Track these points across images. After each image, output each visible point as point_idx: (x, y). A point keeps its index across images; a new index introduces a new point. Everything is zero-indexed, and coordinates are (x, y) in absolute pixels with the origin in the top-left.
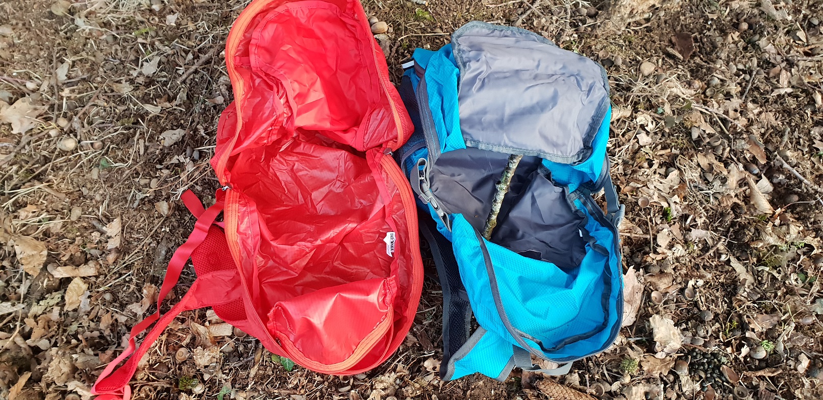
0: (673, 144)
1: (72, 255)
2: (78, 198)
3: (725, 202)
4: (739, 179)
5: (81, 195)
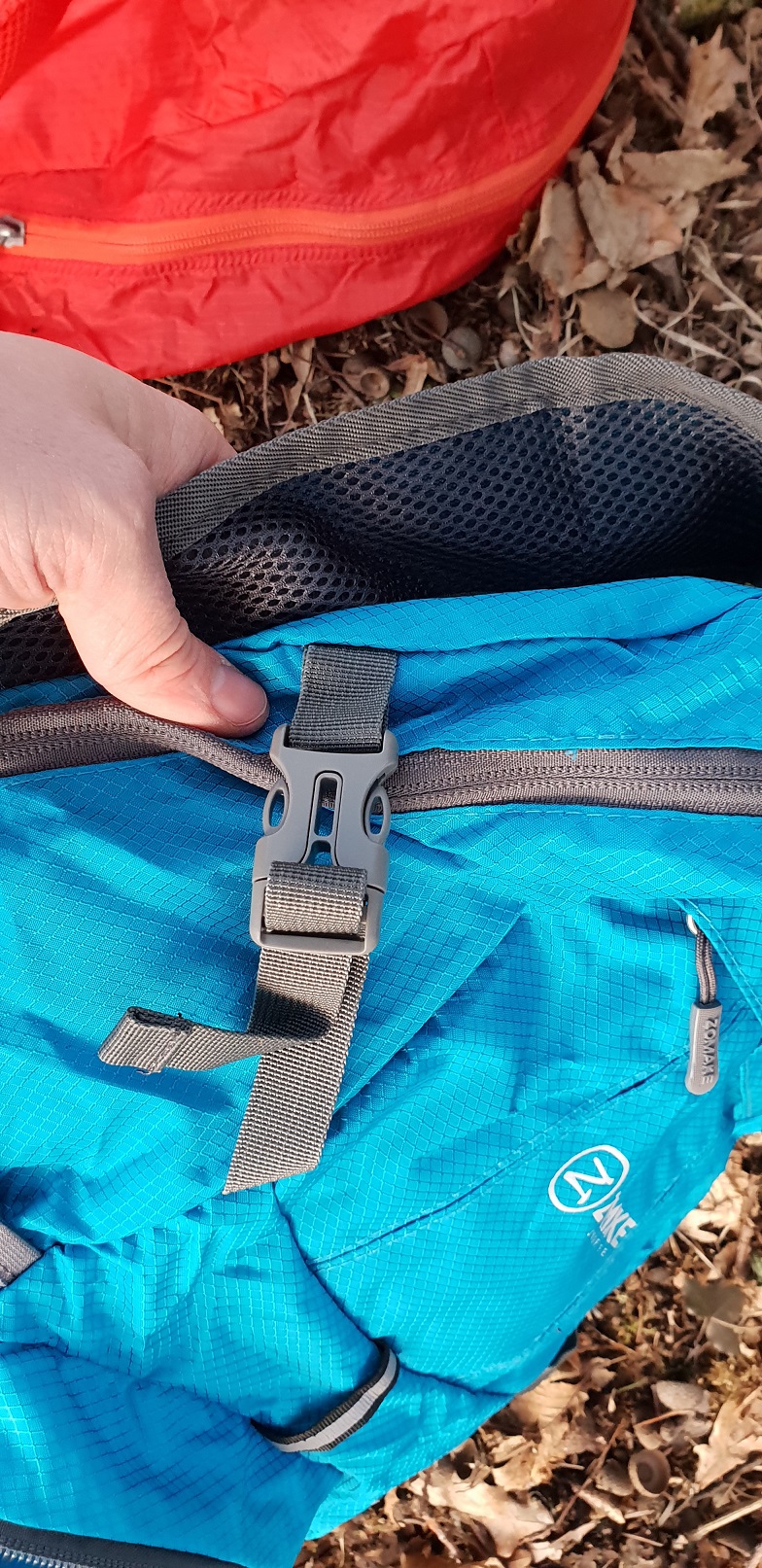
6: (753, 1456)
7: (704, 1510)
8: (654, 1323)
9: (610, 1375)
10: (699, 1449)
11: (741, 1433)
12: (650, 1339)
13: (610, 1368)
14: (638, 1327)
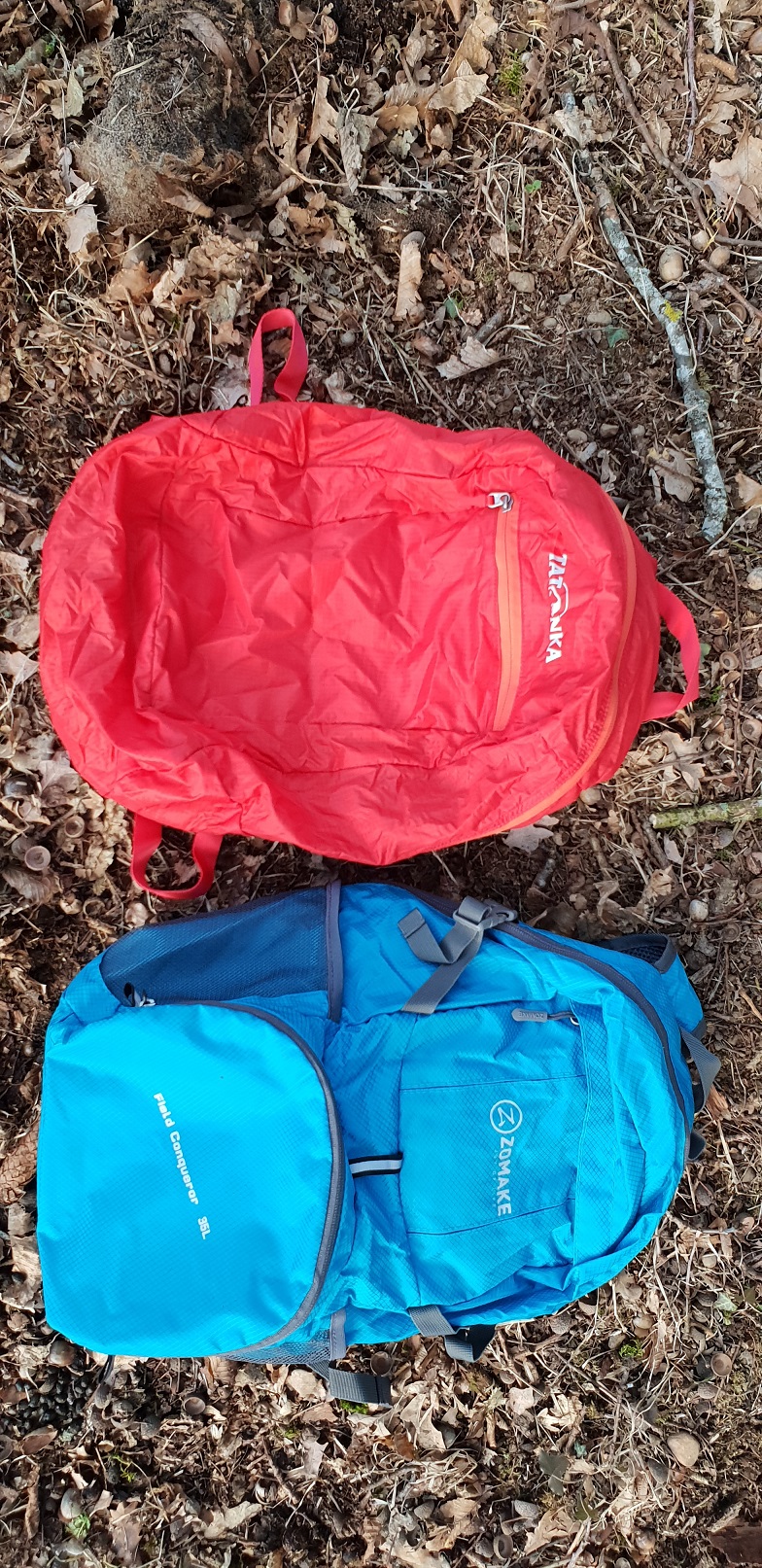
0: (506, 1456)
1: (441, 273)
2: (553, 284)
3: (370, 1528)
5: (560, 290)
6: (554, 1539)
7: (525, 1565)
8: (518, 1469)
9: (491, 1493)
10: (528, 1534)
11: (550, 1528)
12: (516, 1478)
13: (492, 1491)
14: (511, 1471)
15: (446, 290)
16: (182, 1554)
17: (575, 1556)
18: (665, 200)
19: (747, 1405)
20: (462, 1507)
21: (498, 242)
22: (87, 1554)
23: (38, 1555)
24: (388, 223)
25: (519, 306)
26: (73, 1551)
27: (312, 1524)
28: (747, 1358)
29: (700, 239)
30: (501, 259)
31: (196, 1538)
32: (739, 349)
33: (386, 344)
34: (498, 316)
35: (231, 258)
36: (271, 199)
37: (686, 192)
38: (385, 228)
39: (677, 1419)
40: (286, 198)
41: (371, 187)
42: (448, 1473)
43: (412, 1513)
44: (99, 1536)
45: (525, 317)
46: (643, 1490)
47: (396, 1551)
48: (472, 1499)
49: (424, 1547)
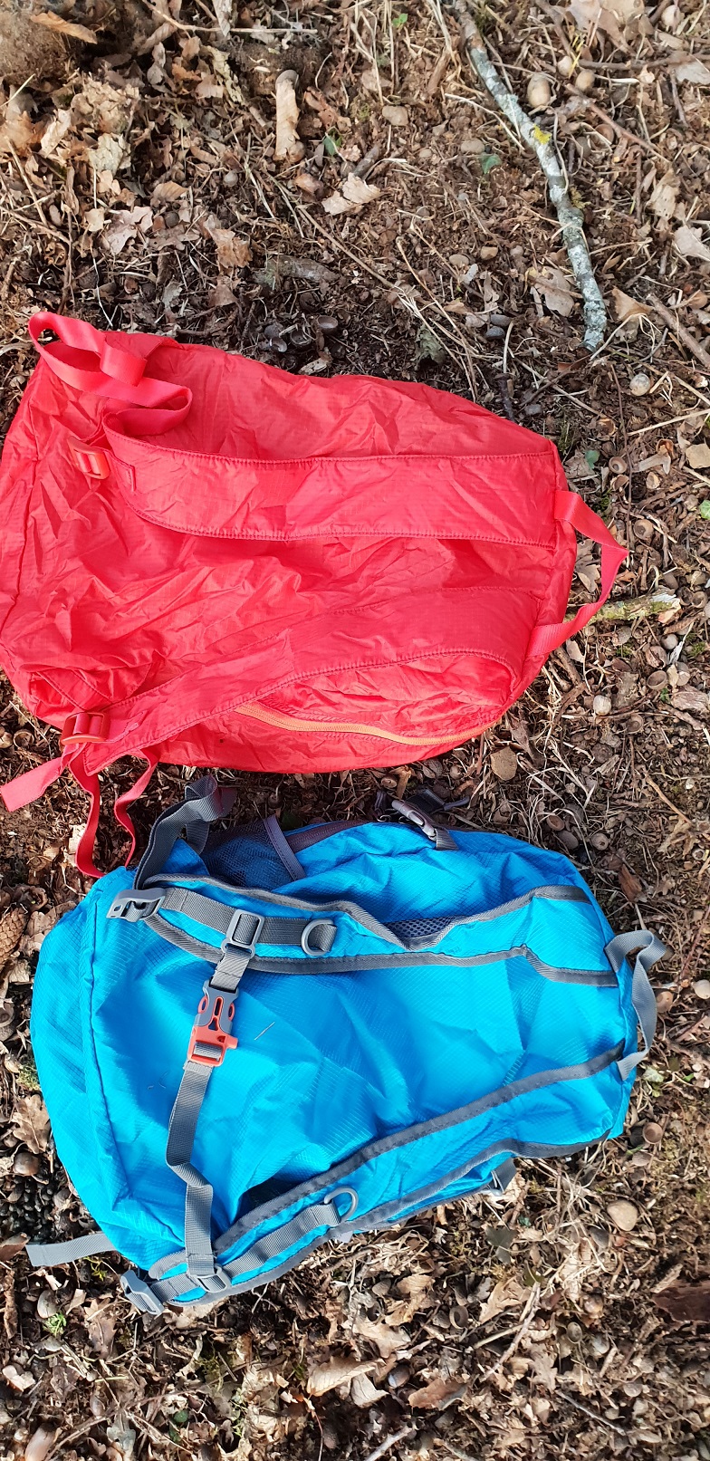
0: (456, 1234)
1: (317, 112)
2: (426, 118)
3: (331, 1308)
4: (380, 1346)
5: (433, 123)
6: (507, 1308)
7: (482, 1334)
8: (469, 1245)
9: (444, 1269)
10: (482, 1305)
11: (503, 1297)
12: (466, 1253)
13: (445, 1267)
14: (462, 1247)
15: (323, 128)
16: (156, 1344)
17: (528, 1321)
18: (529, 29)
19: (679, 1171)
20: (417, 1282)
21: (370, 78)
22: (66, 1349)
23: (19, 1355)
24: (261, 64)
25: (394, 140)
26: (51, 1346)
27: (277, 1308)
28: (678, 1127)
29: (566, 65)
30: (374, 95)
31: (168, 1329)
32: (609, 170)
33: (268, 183)
34: (375, 150)
35: (113, 105)
36: (146, 46)
37: (548, 21)
38: (259, 68)
39: (614, 1188)
40: (161, 45)
41: (243, 30)
42: (401, 1251)
43: (370, 1291)
44: (75, 1331)
45: (401, 149)
46: (587, 1255)
47: (359, 1328)
48: (426, 1274)
49: (384, 1322)
